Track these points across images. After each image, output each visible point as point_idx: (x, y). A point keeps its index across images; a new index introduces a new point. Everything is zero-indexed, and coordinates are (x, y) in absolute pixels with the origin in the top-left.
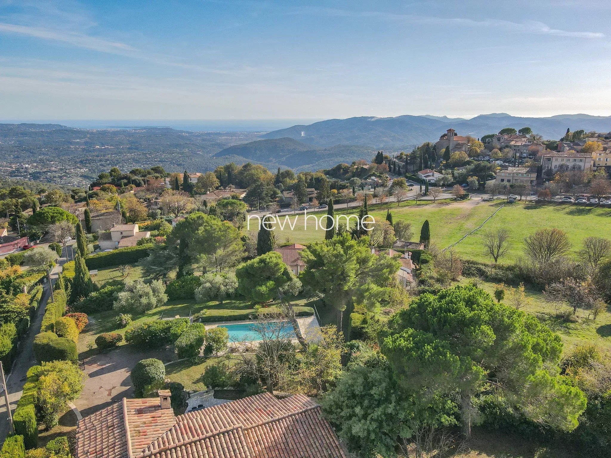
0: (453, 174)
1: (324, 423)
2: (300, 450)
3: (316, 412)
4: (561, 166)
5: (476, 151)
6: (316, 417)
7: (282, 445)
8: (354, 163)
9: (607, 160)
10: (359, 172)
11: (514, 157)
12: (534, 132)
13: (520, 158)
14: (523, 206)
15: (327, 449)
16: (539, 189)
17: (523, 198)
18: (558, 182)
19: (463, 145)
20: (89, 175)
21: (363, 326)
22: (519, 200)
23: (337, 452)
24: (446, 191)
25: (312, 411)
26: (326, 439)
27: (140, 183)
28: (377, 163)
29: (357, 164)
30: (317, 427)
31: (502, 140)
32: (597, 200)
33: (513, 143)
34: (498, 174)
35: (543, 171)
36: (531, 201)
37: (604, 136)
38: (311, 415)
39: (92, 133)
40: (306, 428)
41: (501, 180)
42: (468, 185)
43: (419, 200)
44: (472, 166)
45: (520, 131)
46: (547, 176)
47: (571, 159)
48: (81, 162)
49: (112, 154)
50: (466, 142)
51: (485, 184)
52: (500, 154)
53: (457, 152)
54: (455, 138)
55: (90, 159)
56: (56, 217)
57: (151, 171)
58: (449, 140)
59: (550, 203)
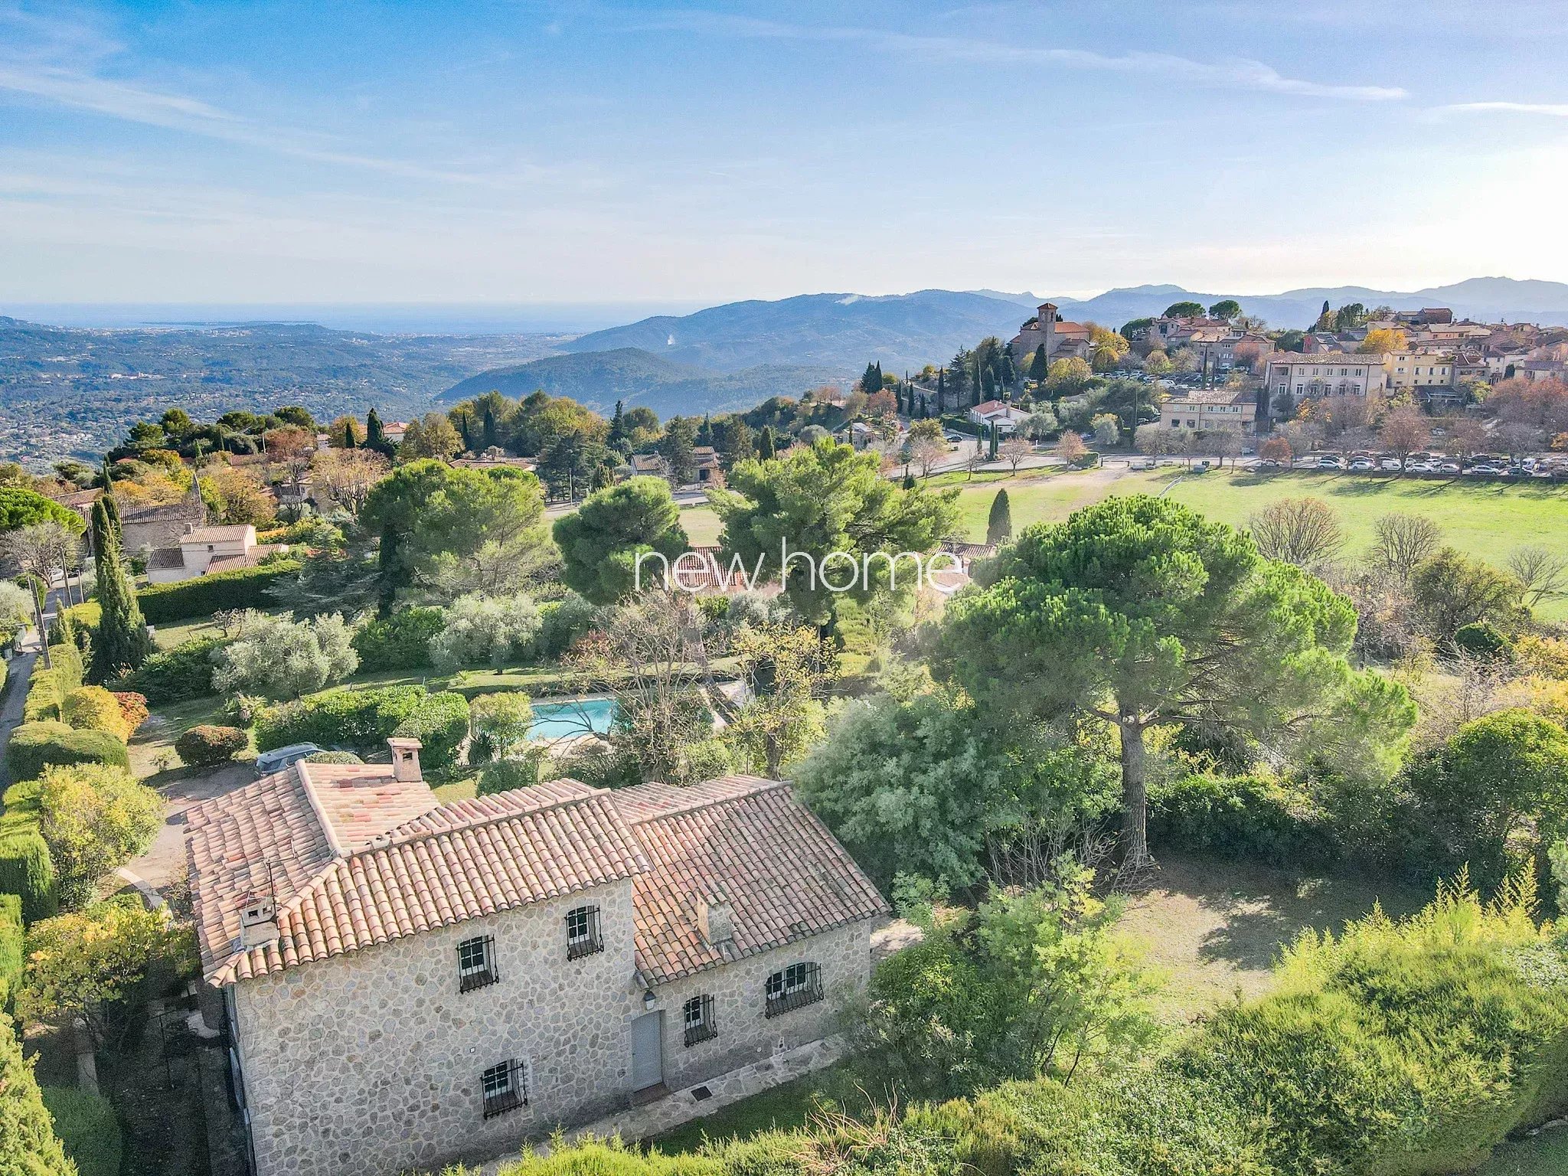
0: (1056, 412)
1: (804, 816)
2: (751, 867)
3: (781, 797)
4: (1313, 387)
5: (1111, 358)
6: (782, 805)
7: (706, 858)
8: (808, 395)
9: (1417, 373)
10: (823, 415)
11: (1202, 371)
12: (1246, 312)
13: (1217, 371)
14: (1228, 479)
15: (815, 865)
16: (1263, 439)
17: (1227, 462)
18: (1307, 420)
19: (1076, 343)
20: (96, 451)
21: (871, 675)
22: (1218, 468)
23: (841, 869)
24: (1040, 450)
25: (773, 793)
26: (812, 846)
27: (247, 447)
28: (867, 392)
29: (816, 397)
30: (786, 825)
31: (1171, 331)
32: (1397, 462)
33: (1197, 337)
34: (1164, 407)
35: (1271, 400)
36: (1245, 469)
37: (1410, 318)
38: (770, 801)
39: (100, 340)
40: (760, 827)
41: (1173, 421)
42: (1093, 436)
43: (976, 472)
44: (1102, 391)
45: (1213, 310)
46: (1280, 410)
47: (1336, 369)
48: (72, 415)
49: (158, 395)
50: (1084, 336)
51: (1134, 430)
52: (1167, 364)
53: (1063, 360)
54: (1058, 328)
55: (99, 409)
56: (21, 514)
57: (274, 419)
58: (1043, 331)
59: (1290, 471)
